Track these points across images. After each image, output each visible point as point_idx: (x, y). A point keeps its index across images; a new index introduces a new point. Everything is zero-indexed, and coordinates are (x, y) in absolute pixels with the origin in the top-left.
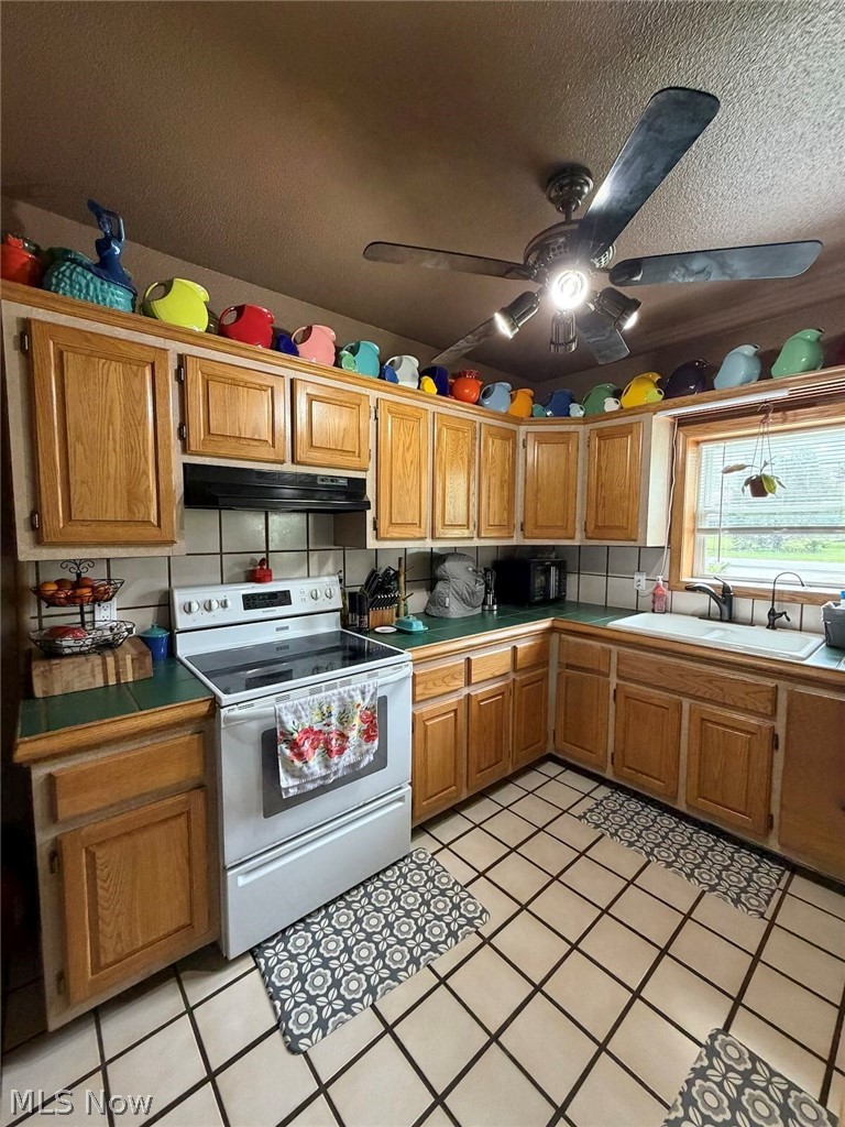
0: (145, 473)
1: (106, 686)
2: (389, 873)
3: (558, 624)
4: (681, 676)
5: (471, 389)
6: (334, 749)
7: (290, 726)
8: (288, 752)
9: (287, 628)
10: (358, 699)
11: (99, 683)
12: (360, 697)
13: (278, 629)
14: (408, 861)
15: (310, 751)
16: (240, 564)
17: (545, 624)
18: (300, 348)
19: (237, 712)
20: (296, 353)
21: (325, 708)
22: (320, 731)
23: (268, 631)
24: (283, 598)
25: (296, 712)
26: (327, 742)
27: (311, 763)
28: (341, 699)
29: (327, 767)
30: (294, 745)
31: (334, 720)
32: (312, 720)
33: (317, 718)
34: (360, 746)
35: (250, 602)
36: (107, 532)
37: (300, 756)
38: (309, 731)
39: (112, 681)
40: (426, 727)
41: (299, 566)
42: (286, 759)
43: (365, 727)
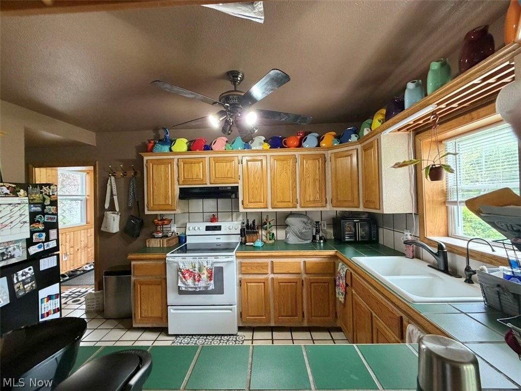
0: (169, 192)
1: (160, 247)
2: (226, 337)
3: (338, 255)
4: (369, 296)
5: (293, 141)
6: (197, 279)
7: (181, 267)
8: (181, 275)
9: (220, 239)
10: (205, 264)
11: (159, 246)
12: (206, 264)
13: (217, 239)
14: (235, 337)
15: (188, 277)
16: (209, 216)
17: (332, 252)
18: (213, 147)
19: (170, 259)
20: (212, 150)
21: (193, 264)
22: (192, 272)
23: (213, 239)
24: (219, 228)
25: (183, 263)
26: (194, 276)
27: (188, 281)
28: (199, 263)
29: (194, 284)
30: (183, 274)
31: (196, 269)
32: (189, 267)
33: (191, 267)
34: (207, 281)
35: (208, 228)
36: (161, 207)
37: (184, 277)
38: (188, 271)
39: (162, 246)
40: (247, 285)
41: (229, 217)
42: (180, 277)
43: (209, 275)
